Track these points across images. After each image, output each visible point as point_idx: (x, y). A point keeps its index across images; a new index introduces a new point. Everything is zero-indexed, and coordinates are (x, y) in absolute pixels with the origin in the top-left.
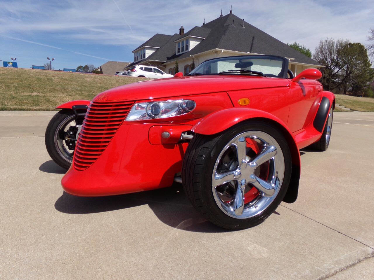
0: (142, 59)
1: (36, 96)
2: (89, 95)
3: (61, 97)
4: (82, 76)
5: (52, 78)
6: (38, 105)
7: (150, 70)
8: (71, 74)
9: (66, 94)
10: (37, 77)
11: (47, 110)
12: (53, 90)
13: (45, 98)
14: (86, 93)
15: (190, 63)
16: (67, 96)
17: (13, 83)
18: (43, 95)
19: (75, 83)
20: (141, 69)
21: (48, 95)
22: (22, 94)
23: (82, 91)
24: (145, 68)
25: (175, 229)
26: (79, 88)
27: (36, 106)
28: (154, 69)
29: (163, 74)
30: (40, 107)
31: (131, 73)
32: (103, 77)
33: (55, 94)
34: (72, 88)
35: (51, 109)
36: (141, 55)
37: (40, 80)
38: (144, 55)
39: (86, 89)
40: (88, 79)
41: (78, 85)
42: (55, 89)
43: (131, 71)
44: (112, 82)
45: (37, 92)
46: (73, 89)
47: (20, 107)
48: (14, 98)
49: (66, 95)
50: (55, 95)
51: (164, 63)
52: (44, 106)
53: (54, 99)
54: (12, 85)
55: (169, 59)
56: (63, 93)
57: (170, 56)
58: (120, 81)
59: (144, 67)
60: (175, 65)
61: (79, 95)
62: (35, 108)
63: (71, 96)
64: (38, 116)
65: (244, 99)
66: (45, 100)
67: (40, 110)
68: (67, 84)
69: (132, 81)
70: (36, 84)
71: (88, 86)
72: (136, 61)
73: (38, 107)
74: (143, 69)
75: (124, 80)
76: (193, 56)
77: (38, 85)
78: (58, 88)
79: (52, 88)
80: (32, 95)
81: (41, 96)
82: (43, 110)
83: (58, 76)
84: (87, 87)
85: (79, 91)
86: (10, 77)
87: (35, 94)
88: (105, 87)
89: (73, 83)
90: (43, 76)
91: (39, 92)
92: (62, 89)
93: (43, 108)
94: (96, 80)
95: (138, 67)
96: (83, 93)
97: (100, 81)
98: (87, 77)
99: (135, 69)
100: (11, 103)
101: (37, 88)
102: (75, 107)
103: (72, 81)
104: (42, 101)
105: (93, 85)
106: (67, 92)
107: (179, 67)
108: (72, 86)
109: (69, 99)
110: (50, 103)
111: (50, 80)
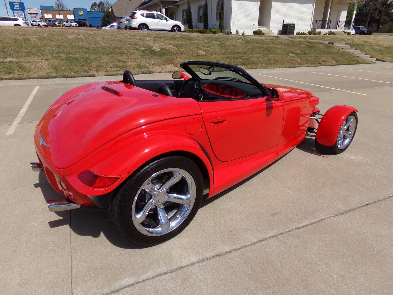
1: (9, 62)
2: (67, 58)
3: (36, 62)
4: (64, 32)
6: (10, 73)
7: (152, 16)
9: (42, 58)
10: (14, 37)
11: (19, 79)
12: (28, 54)
13: (18, 64)
14: (64, 56)
15: (202, 3)
16: (43, 61)
18: (17, 60)
19: (54, 43)
20: (143, 15)
21: (23, 60)
23: (59, 53)
24: (147, 14)
26: (58, 50)
27: (8, 74)
29: (167, 20)
30: (12, 76)
31: (132, 21)
32: (88, 33)
33: (30, 58)
35: (23, 77)
37: (16, 41)
39: (65, 50)
40: (70, 37)
42: (31, 52)
43: (131, 18)
44: (96, 39)
45: (11, 57)
46: (50, 51)
49: (41, 59)
50: (30, 60)
51: (176, 2)
52: (16, 74)
53: (28, 65)
56: (38, 56)
59: (145, 12)
60: (187, 5)
61: (56, 59)
62: (6, 77)
63: (47, 60)
66: (18, 67)
67: (11, 79)
68: (44, 45)
70: (10, 47)
71: (68, 46)
73: (10, 76)
74: (145, 15)
77: (12, 48)
78: (34, 51)
79: (27, 51)
80: (5, 61)
81: (14, 62)
82: (15, 79)
84: (67, 48)
85: (56, 53)
87: (9, 59)
88: (87, 46)
90: (21, 35)
91: (13, 57)
92: (38, 52)
93: (14, 76)
94: (79, 37)
95: (138, 13)
96: (61, 55)
98: (70, 34)
99: (136, 15)
101: (12, 52)
103: (51, 41)
104: (15, 68)
105: (73, 44)
106: (43, 55)
107: (192, 9)
108: (50, 48)
109: (45, 64)
110: (23, 70)
111: (27, 40)
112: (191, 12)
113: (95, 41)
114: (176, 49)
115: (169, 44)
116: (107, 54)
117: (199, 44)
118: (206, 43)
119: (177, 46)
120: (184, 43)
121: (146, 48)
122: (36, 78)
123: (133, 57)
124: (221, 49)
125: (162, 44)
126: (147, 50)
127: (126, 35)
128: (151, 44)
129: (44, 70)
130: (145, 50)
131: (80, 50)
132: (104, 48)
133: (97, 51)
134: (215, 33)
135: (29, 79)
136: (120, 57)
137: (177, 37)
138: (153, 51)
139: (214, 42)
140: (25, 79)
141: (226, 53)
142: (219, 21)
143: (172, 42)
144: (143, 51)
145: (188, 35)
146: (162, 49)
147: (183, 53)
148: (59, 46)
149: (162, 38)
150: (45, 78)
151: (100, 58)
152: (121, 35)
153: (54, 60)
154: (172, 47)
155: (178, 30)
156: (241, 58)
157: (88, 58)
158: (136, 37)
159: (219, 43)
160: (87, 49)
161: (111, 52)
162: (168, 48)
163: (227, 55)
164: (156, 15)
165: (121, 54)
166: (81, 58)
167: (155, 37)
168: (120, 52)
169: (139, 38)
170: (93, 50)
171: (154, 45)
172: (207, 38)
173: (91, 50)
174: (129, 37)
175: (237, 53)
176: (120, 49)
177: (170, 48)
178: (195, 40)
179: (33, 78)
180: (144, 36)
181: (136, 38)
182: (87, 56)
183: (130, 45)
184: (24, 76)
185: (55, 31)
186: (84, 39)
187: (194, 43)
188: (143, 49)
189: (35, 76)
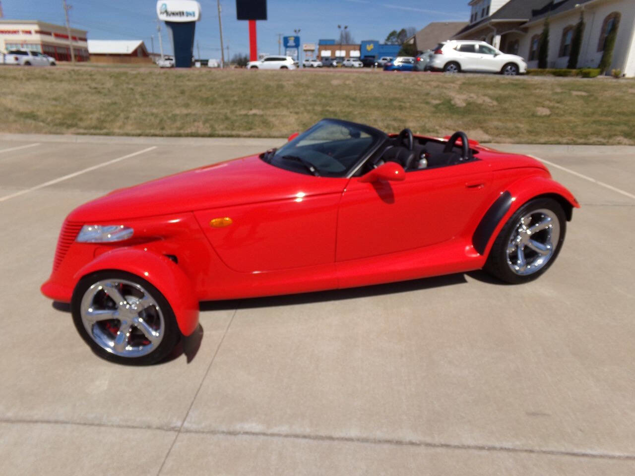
0: (483, 19)
1: (253, 115)
3: (283, 115)
6: (250, 129)
7: (470, 49)
9: (291, 110)
10: (267, 82)
11: (258, 137)
12: (278, 105)
13: (262, 118)
14: (320, 109)
15: (574, 22)
16: (292, 114)
17: (233, 96)
18: (262, 113)
19: (312, 91)
20: (455, 47)
21: (268, 113)
22: (238, 113)
23: (315, 104)
24: (463, 46)
26: (313, 100)
27: (248, 130)
28: (481, 47)
29: (495, 55)
30: (252, 132)
31: (435, 57)
33: (277, 112)
34: (303, 100)
35: (263, 135)
36: (483, 10)
37: (267, 87)
38: (488, 8)
39: (323, 100)
40: (335, 82)
42: (280, 103)
43: (435, 53)
45: (257, 109)
46: (303, 102)
47: (229, 132)
48: (227, 118)
49: (290, 112)
51: (524, 23)
52: (258, 130)
53: (273, 119)
54: (232, 99)
55: (536, 13)
56: (288, 108)
57: (539, 7)
59: (460, 43)
60: (544, 27)
61: (309, 112)
62: (245, 133)
63: (297, 113)
66: (262, 121)
68: (299, 93)
70: (259, 95)
71: (329, 94)
73: (249, 133)
74: (459, 48)
76: (583, 5)
77: (261, 97)
78: (285, 101)
79: (277, 101)
80: (249, 114)
81: (258, 116)
82: (254, 137)
84: (326, 98)
85: (311, 104)
86: (234, 86)
87: (254, 111)
88: (354, 96)
89: (309, 91)
90: (276, 81)
92: (289, 102)
95: (449, 46)
96: (316, 108)
99: (443, 48)
100: (222, 127)
101: (259, 102)
103: (308, 87)
104: (258, 122)
105: (336, 93)
106: (294, 107)
107: (550, 32)
108: (304, 97)
109: (292, 119)
110: (265, 126)
111: (280, 87)
112: (548, 39)
113: (367, 89)
114: (495, 103)
115: (485, 95)
116: (379, 109)
117: (540, 96)
118: (557, 93)
119: (498, 99)
120: (513, 93)
121: (442, 101)
123: (418, 115)
124: (585, 105)
125: (472, 95)
126: (443, 104)
127: (416, 79)
128: (452, 94)
129: (289, 127)
130: (439, 105)
131: (343, 102)
132: (376, 99)
133: (366, 102)
134: (586, 75)
136: (398, 114)
137: (502, 84)
138: (453, 106)
139: (575, 93)
140: (265, 137)
141: (593, 113)
142: (602, 52)
143: (490, 92)
144: (436, 106)
145: (524, 81)
146: (469, 104)
147: (505, 112)
148: (316, 96)
149: (474, 84)
152: (408, 81)
153: (305, 114)
154: (487, 100)
155: (514, 71)
156: (625, 124)
158: (432, 83)
159: (583, 94)
160: (353, 100)
161: (386, 106)
162: (480, 101)
163: (596, 117)
164: (477, 47)
165: (401, 108)
167: (464, 84)
168: (400, 106)
169: (434, 84)
170: (361, 102)
171: (458, 96)
172: (561, 85)
173: (358, 101)
174: (420, 83)
175: (619, 113)
176: (400, 102)
177: (484, 101)
178: (536, 89)
180: (445, 82)
181: (430, 85)
183: (418, 95)
184: (264, 133)
186: (353, 85)
187: (531, 95)
188: (437, 102)
189: (277, 134)
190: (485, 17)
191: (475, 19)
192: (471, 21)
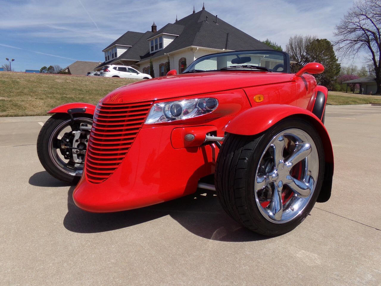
0: (113, 59)
1: (1, 100)
2: (62, 98)
3: (30, 100)
4: (51, 77)
5: (18, 80)
6: (5, 111)
7: (124, 70)
8: (39, 76)
9: (36, 97)
11: (16, 116)
12: (21, 94)
13: (11, 103)
14: (59, 96)
15: (165, 61)
16: (38, 100)
18: (10, 99)
19: (44, 85)
20: (115, 68)
21: (15, 99)
23: (53, 93)
24: (119, 68)
25: (211, 241)
26: (50, 91)
27: (2, 112)
28: (129, 69)
29: (138, 73)
30: (7, 113)
31: (105, 74)
32: (75, 78)
35: (20, 115)
36: (113, 54)
38: (116, 53)
39: (58, 91)
40: (59, 81)
41: (49, 87)
42: (23, 92)
43: (104, 71)
44: (86, 83)
45: (2, 96)
46: (43, 92)
49: (36, 99)
50: (23, 99)
51: (138, 62)
52: (11, 112)
53: (23, 103)
55: (142, 58)
56: (32, 96)
57: (143, 55)
58: (95, 82)
59: (118, 66)
60: (150, 64)
61: (51, 98)
62: (1, 114)
63: (42, 99)
64: (6, 123)
65: (259, 95)
66: (12, 105)
67: (7, 116)
68: (35, 86)
69: (107, 81)
71: (60, 88)
72: (108, 61)
73: (4, 113)
74: (117, 68)
75: (99, 81)
76: (168, 54)
77: (2, 88)
78: (26, 91)
79: (18, 91)
81: (7, 101)
82: (11, 116)
83: (25, 77)
84: (59, 89)
85: (50, 93)
88: (79, 88)
89: (42, 86)
91: (4, 97)
92: (30, 92)
93: (10, 114)
94: (68, 81)
95: (111, 67)
96: (55, 95)
97: (73, 83)
98: (58, 79)
99: (109, 69)
101: (2, 92)
102: (70, 110)
103: (41, 83)
104: (9, 106)
105: (65, 87)
106: (37, 95)
107: (154, 66)
108: (42, 89)
109: (40, 103)
110: (18, 108)
111: (15, 82)
112: (153, 69)
113: (85, 85)
116: (101, 95)
122: (34, 115)
127: (112, 81)
129: (40, 108)
131: (74, 92)
132: (96, 90)
133: (90, 92)
135: (27, 115)
140: (22, 116)
150: (44, 115)
151: (95, 98)
153: (49, 99)
157: (83, 98)
158: (122, 83)
160: (81, 91)
161: (105, 94)
164: (127, 69)
166: (76, 98)
170: (87, 92)
173: (85, 91)
174: (115, 83)
179: (31, 115)
182: (82, 96)
184: (20, 113)
185: (42, 76)
189: (32, 113)
190: (115, 58)
191: (109, 59)
192: (106, 60)
